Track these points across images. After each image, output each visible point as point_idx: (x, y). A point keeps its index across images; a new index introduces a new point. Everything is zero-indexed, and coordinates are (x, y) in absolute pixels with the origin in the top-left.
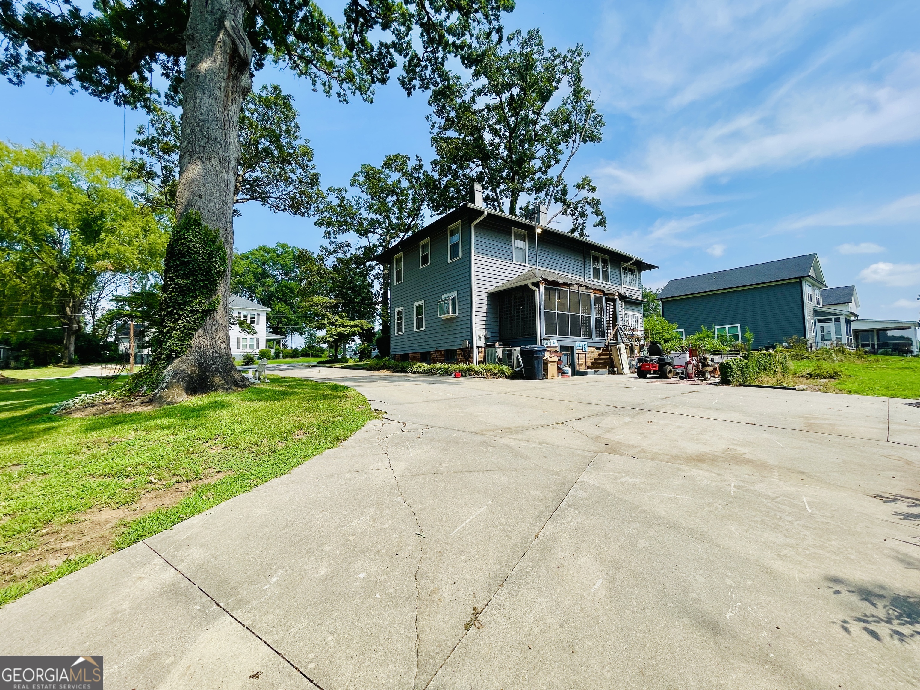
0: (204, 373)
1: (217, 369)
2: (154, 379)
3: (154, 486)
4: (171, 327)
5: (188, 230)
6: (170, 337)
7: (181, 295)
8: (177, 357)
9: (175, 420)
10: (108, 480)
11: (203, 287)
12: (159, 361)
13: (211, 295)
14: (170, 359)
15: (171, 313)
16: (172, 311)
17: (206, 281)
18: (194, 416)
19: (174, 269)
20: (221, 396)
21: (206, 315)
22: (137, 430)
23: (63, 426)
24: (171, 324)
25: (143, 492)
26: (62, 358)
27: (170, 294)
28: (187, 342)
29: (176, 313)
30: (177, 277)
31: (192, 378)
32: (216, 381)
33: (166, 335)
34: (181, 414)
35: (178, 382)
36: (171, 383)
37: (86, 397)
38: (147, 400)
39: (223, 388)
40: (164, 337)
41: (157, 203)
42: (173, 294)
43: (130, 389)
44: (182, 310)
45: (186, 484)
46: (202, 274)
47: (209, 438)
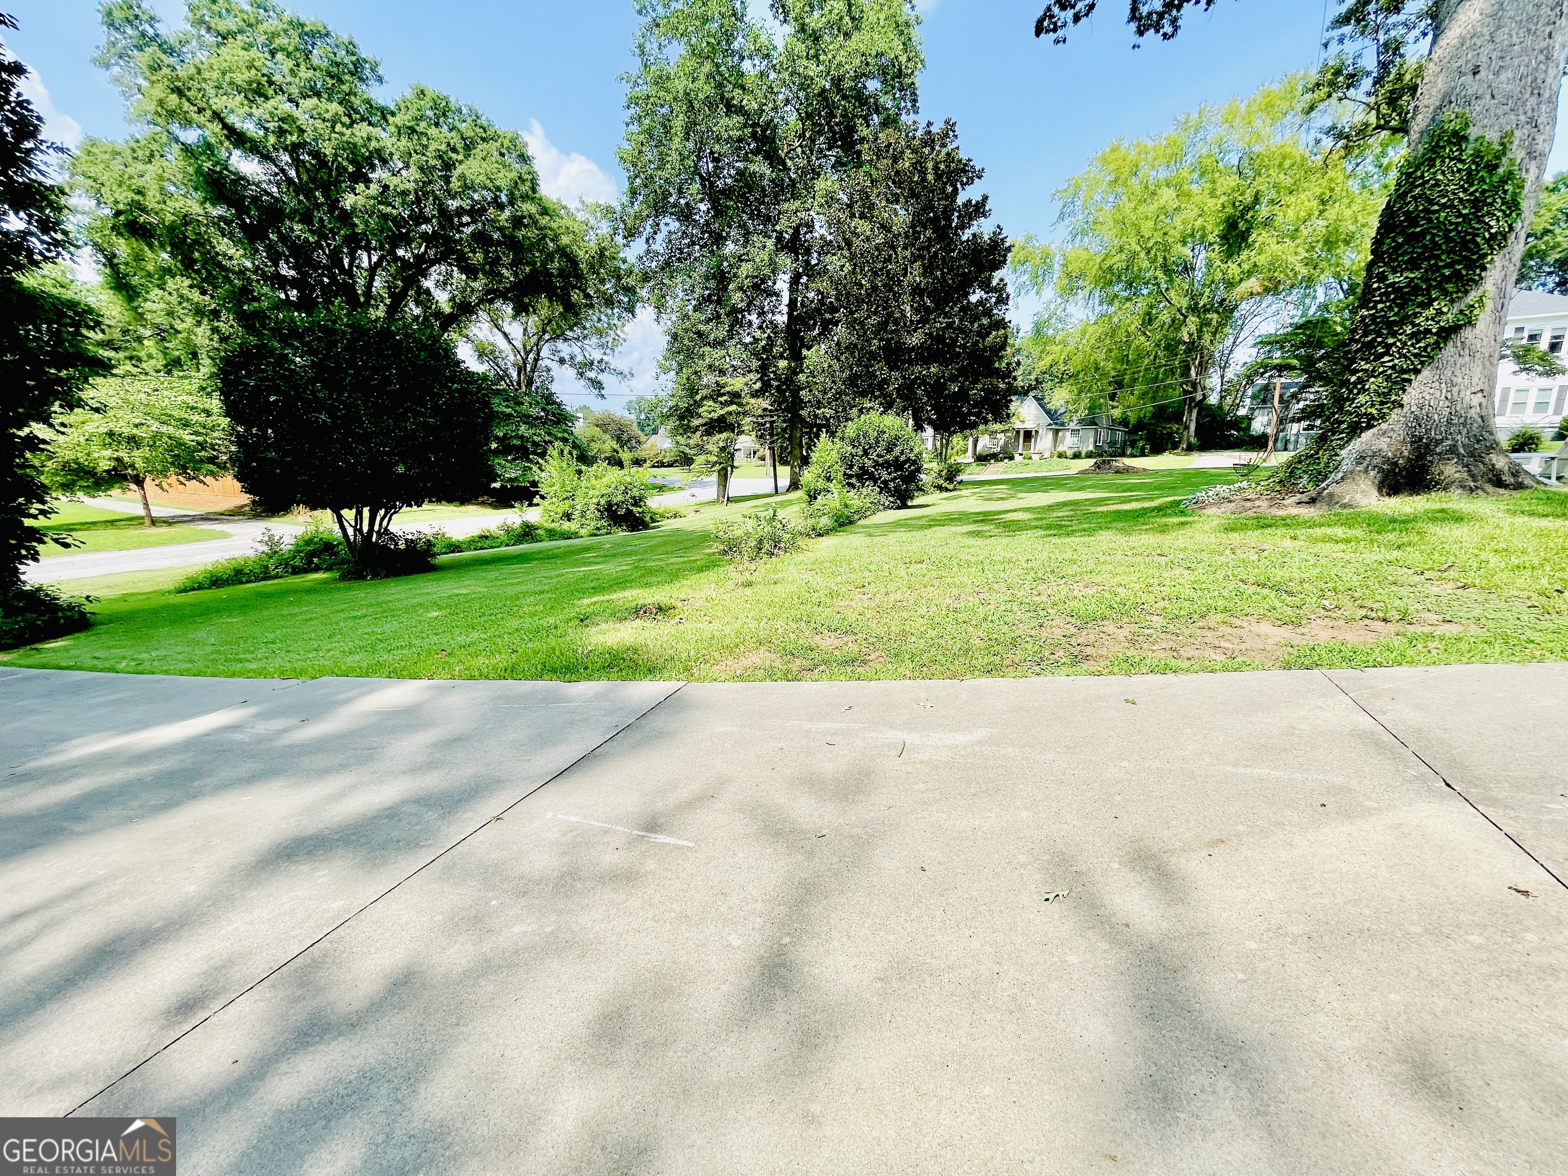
0: (1421, 457)
1: (1453, 450)
2: (1322, 465)
3: (1330, 613)
4: (1366, 371)
5: (1431, 162)
6: (1363, 390)
7: (1397, 305)
8: (1370, 426)
9: (1358, 532)
10: (1266, 591)
11: (1448, 279)
12: (1333, 434)
13: (1466, 292)
14: (1355, 430)
15: (1370, 345)
16: (1374, 340)
17: (1459, 262)
18: (1395, 529)
19: (1390, 255)
20: (1455, 501)
21: (1446, 340)
22: (1295, 538)
23: (1198, 522)
24: (1367, 367)
25: (1313, 617)
26: (1180, 442)
27: (1375, 307)
28: (1393, 398)
29: (1380, 344)
30: (1394, 271)
31: (1396, 464)
32: (1446, 473)
33: (1355, 387)
34: (1369, 525)
35: (1366, 471)
36: (1352, 472)
37: (1223, 490)
38: (1306, 499)
39: (1463, 487)
40: (1351, 391)
41: (1357, 134)
42: (1380, 306)
43: (1281, 481)
44: (1394, 334)
45: (1383, 624)
46: (1448, 253)
47: (1427, 567)
